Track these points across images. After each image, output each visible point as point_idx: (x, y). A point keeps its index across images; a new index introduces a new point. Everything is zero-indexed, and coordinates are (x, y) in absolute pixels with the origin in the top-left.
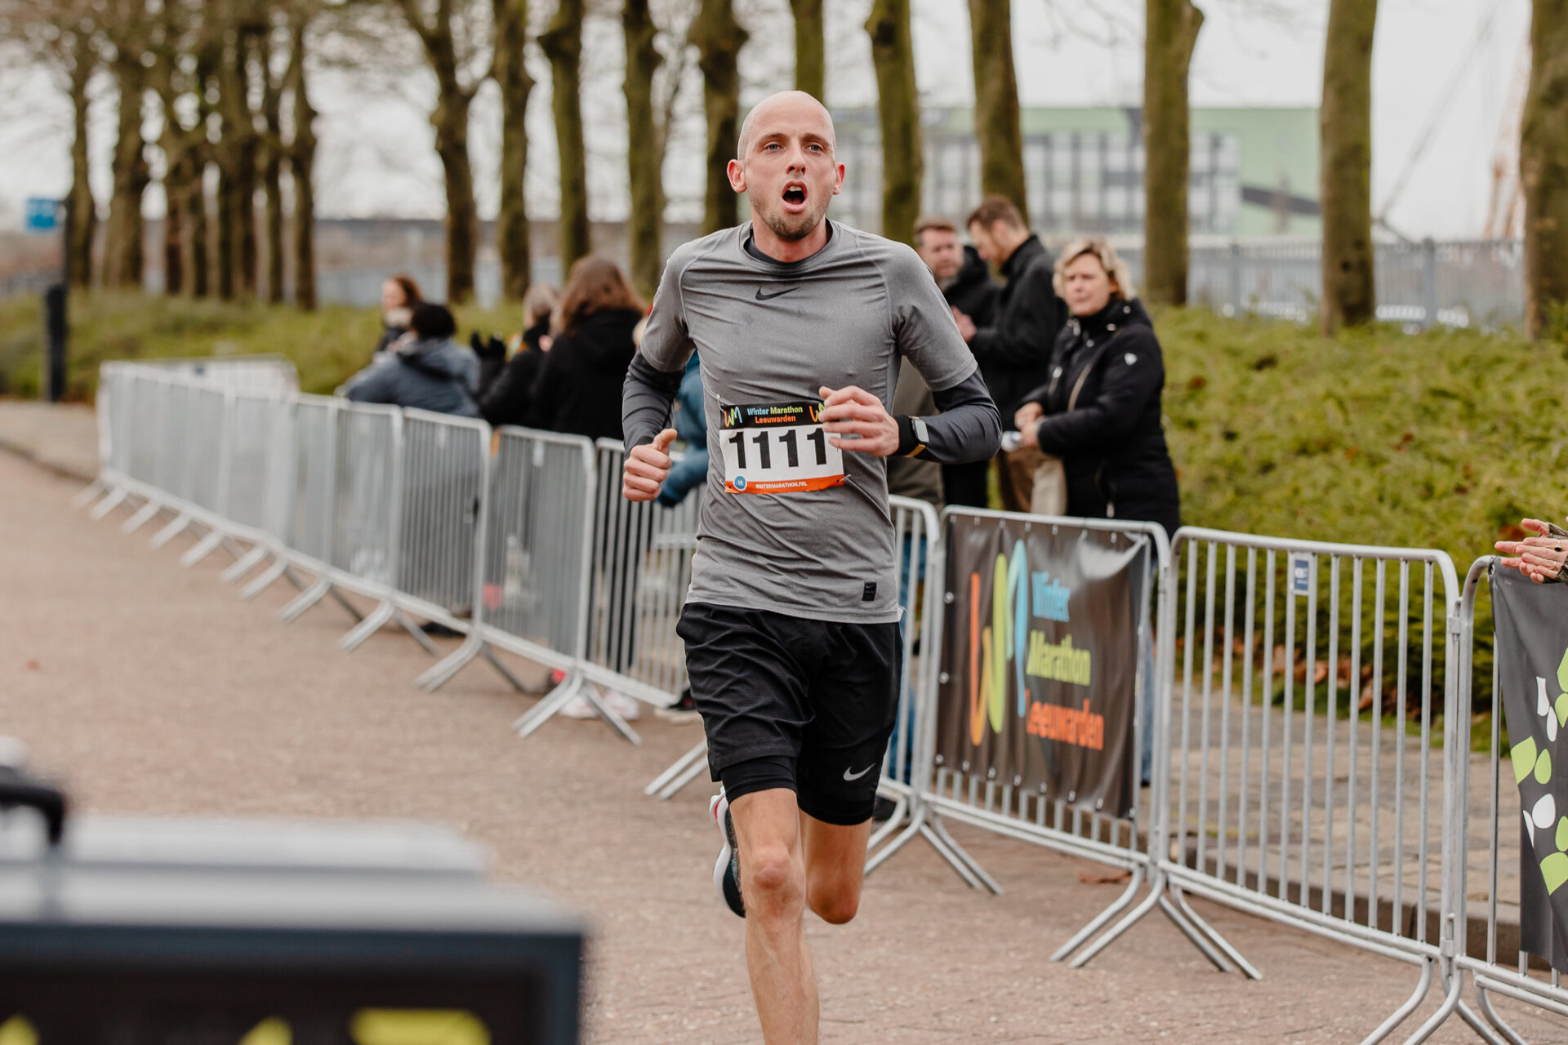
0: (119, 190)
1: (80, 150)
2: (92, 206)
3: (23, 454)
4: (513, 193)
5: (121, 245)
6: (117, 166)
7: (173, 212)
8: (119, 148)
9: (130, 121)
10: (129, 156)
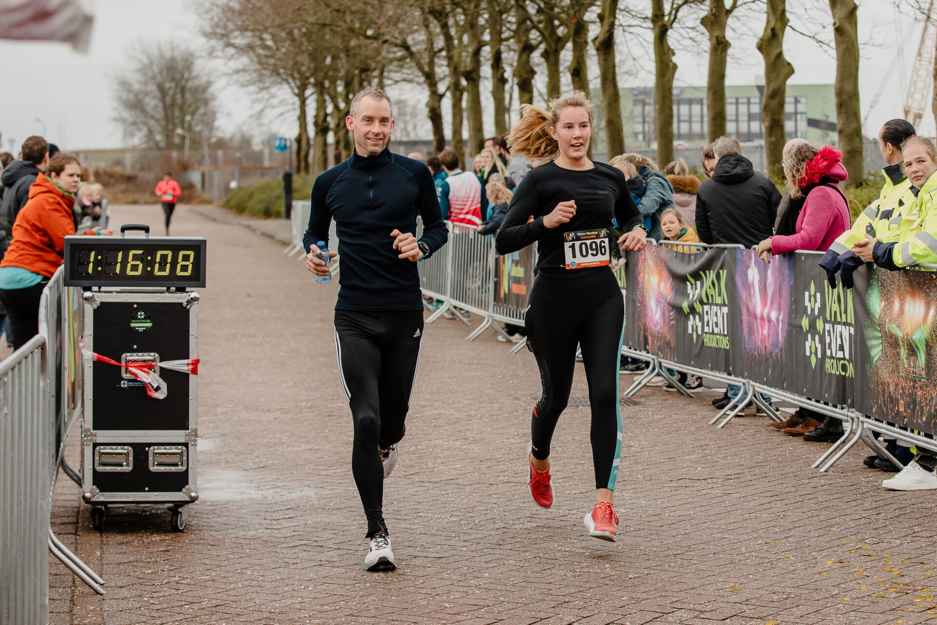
0: (317, 134)
1: (302, 117)
2: (308, 139)
3: (271, 237)
4: (457, 131)
5: (319, 153)
6: (316, 124)
7: (337, 142)
8: (316, 116)
9: (321, 105)
10: (320, 120)
